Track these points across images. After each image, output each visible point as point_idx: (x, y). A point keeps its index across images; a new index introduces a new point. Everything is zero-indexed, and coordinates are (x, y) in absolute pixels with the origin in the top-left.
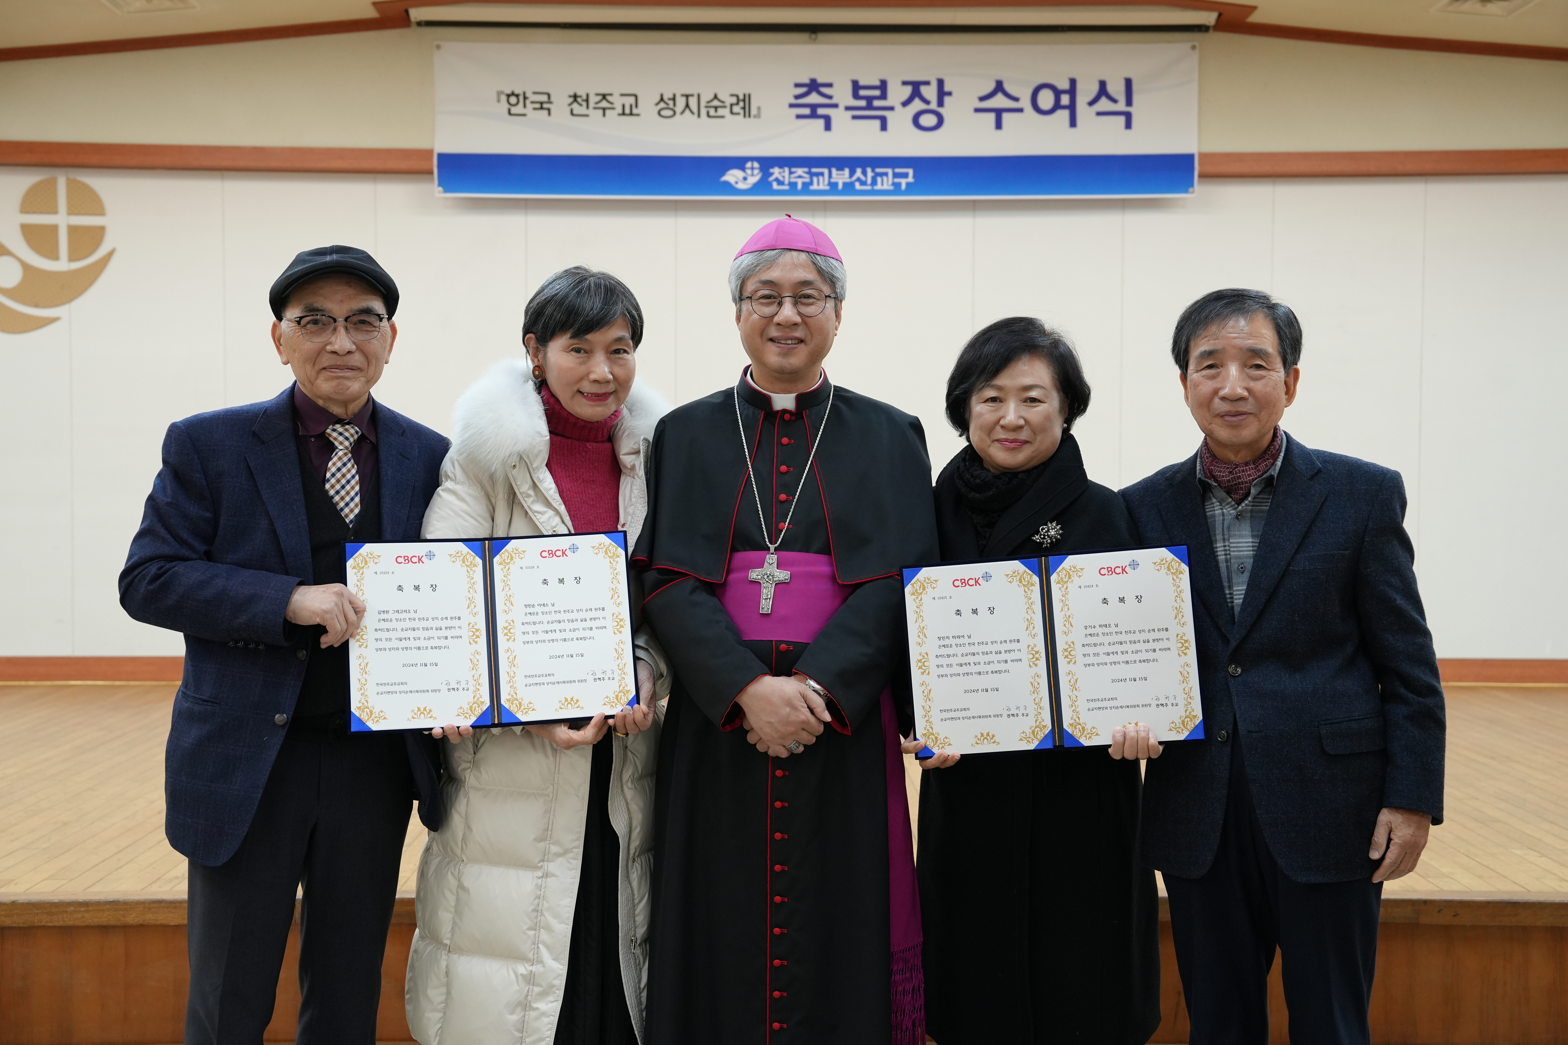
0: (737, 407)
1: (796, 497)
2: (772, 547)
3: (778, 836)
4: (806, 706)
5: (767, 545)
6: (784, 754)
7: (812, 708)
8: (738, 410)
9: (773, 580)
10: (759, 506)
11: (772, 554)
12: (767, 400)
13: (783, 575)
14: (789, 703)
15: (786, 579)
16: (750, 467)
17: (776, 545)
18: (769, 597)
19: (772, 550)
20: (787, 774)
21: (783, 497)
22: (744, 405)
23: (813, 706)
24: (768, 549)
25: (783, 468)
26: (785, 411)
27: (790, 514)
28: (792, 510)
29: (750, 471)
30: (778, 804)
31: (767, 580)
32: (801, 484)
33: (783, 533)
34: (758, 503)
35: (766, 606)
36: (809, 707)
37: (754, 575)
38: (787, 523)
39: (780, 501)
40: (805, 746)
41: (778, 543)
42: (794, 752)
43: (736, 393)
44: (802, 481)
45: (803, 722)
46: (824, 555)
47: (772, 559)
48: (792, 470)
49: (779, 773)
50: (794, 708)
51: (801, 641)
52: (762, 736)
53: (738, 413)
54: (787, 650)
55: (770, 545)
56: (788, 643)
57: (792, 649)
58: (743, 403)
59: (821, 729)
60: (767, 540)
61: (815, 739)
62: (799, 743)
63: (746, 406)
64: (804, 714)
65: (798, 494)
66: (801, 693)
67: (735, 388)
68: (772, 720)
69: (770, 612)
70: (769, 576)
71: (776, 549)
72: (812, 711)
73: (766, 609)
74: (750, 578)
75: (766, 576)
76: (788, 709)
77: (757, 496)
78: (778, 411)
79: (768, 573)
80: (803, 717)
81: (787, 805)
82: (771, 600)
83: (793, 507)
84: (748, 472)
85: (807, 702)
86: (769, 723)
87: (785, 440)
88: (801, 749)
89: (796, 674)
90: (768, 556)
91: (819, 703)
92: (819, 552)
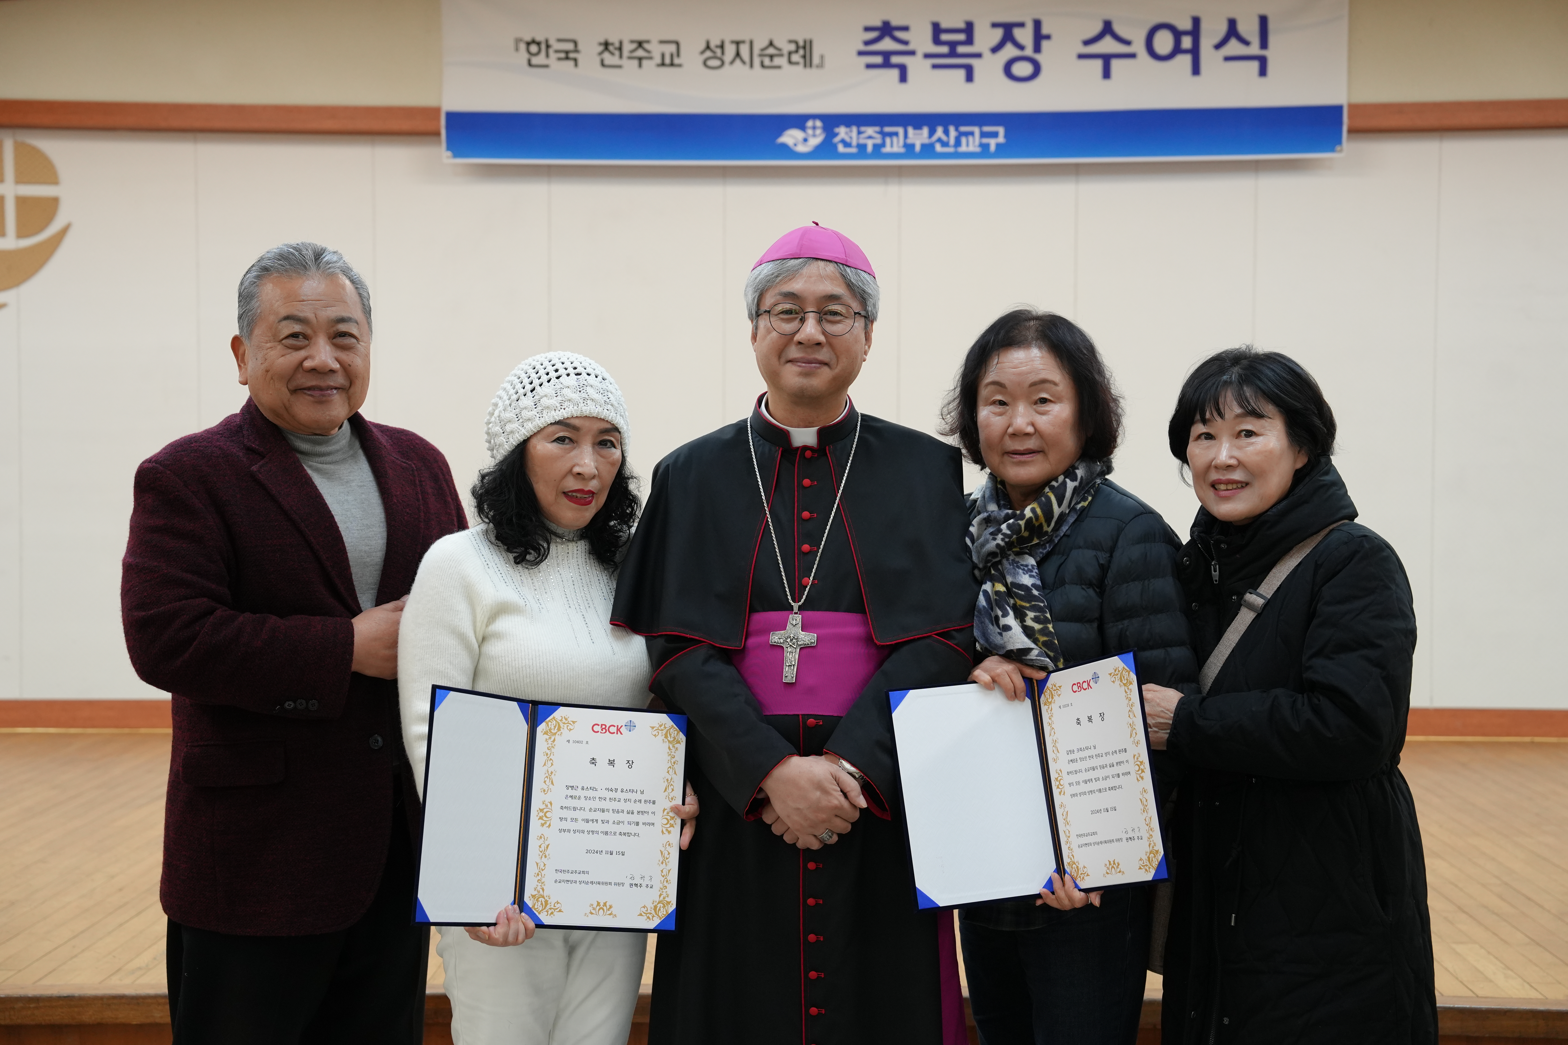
0: (751, 444)
1: (821, 547)
2: (796, 606)
3: (812, 938)
4: (839, 789)
5: (790, 603)
6: (815, 845)
7: (845, 792)
8: (752, 447)
9: (797, 643)
10: (779, 558)
11: (796, 613)
12: (786, 435)
13: (809, 638)
14: (820, 786)
15: (812, 643)
16: (768, 513)
17: (800, 603)
18: (793, 663)
19: (796, 609)
20: (821, 866)
21: (806, 547)
22: (759, 441)
23: (847, 789)
24: (791, 608)
25: (806, 514)
26: (805, 448)
27: (815, 567)
28: (816, 562)
29: (768, 518)
30: (811, 901)
31: (791, 644)
32: (827, 531)
33: (807, 589)
34: (778, 554)
35: (789, 674)
36: (842, 791)
37: (775, 638)
38: (811, 578)
39: (803, 552)
40: (839, 835)
41: (802, 600)
42: (826, 842)
43: (749, 427)
44: (828, 527)
45: (836, 808)
46: (855, 614)
47: (795, 619)
48: (815, 516)
49: (811, 866)
50: (825, 791)
51: (831, 714)
52: (790, 825)
53: (752, 450)
54: (817, 725)
55: (793, 604)
56: (816, 717)
57: (821, 723)
58: (757, 439)
59: (857, 815)
60: (789, 597)
61: (849, 827)
62: (833, 833)
63: (761, 442)
64: (837, 799)
65: (823, 543)
66: (833, 774)
67: (749, 420)
68: (801, 807)
69: (794, 681)
70: (793, 640)
71: (800, 608)
72: (845, 795)
73: (789, 678)
74: (771, 642)
75: (789, 639)
76: (818, 793)
77: (777, 547)
78: (798, 448)
79: (792, 635)
80: (836, 802)
81: (821, 902)
82: (796, 667)
83: (818, 559)
84: (766, 518)
85: (839, 784)
86: (798, 809)
87: (806, 482)
88: (835, 838)
89: (826, 753)
90: (791, 616)
91: (853, 786)
92: (848, 611)
